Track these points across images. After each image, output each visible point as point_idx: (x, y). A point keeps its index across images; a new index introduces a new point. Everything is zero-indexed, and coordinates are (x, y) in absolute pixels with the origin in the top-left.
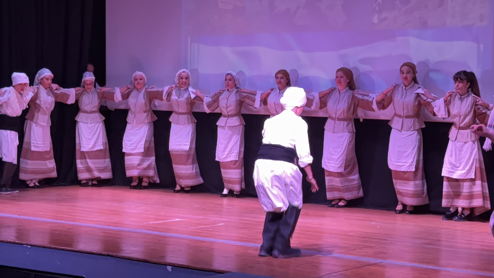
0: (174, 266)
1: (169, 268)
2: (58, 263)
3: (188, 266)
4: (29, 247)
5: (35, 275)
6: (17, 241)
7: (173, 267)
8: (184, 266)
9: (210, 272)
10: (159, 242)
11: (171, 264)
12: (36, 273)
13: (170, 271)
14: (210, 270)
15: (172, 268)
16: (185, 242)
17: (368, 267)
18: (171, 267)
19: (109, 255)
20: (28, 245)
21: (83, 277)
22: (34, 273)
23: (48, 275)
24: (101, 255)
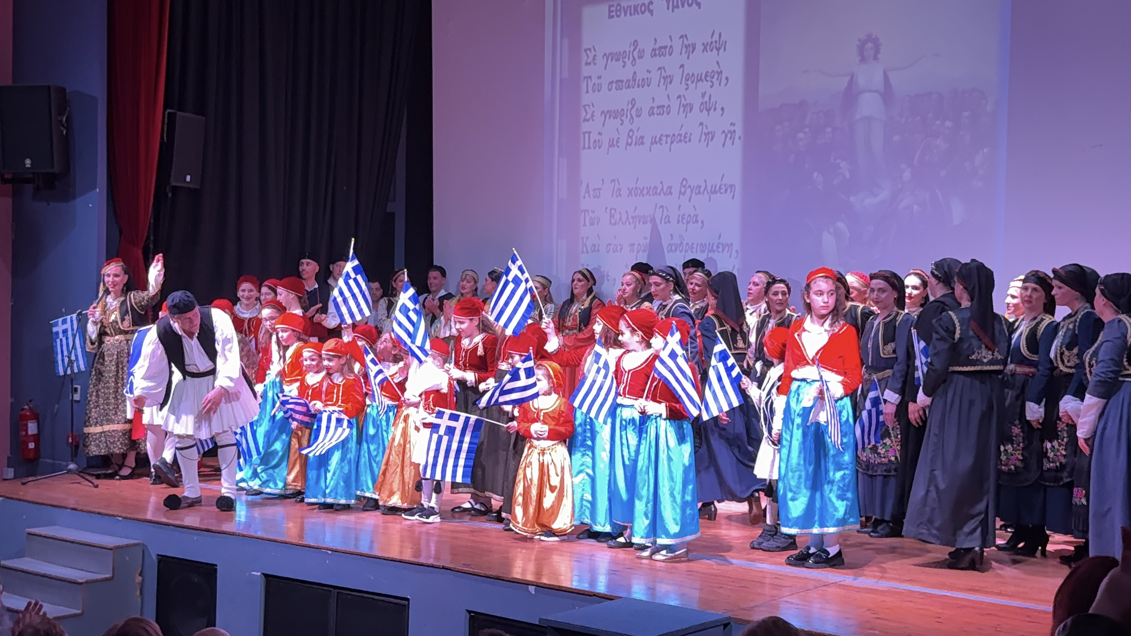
0: (536, 585)
1: (532, 589)
2: (372, 578)
3: (559, 586)
4: (330, 552)
5: (338, 593)
6: (311, 544)
7: (538, 588)
11: (532, 583)
12: (339, 591)
13: (533, 593)
15: (535, 589)
17: (824, 588)
18: (534, 587)
20: (328, 549)
21: (408, 600)
22: (336, 591)
23: (357, 594)
24: (433, 567)
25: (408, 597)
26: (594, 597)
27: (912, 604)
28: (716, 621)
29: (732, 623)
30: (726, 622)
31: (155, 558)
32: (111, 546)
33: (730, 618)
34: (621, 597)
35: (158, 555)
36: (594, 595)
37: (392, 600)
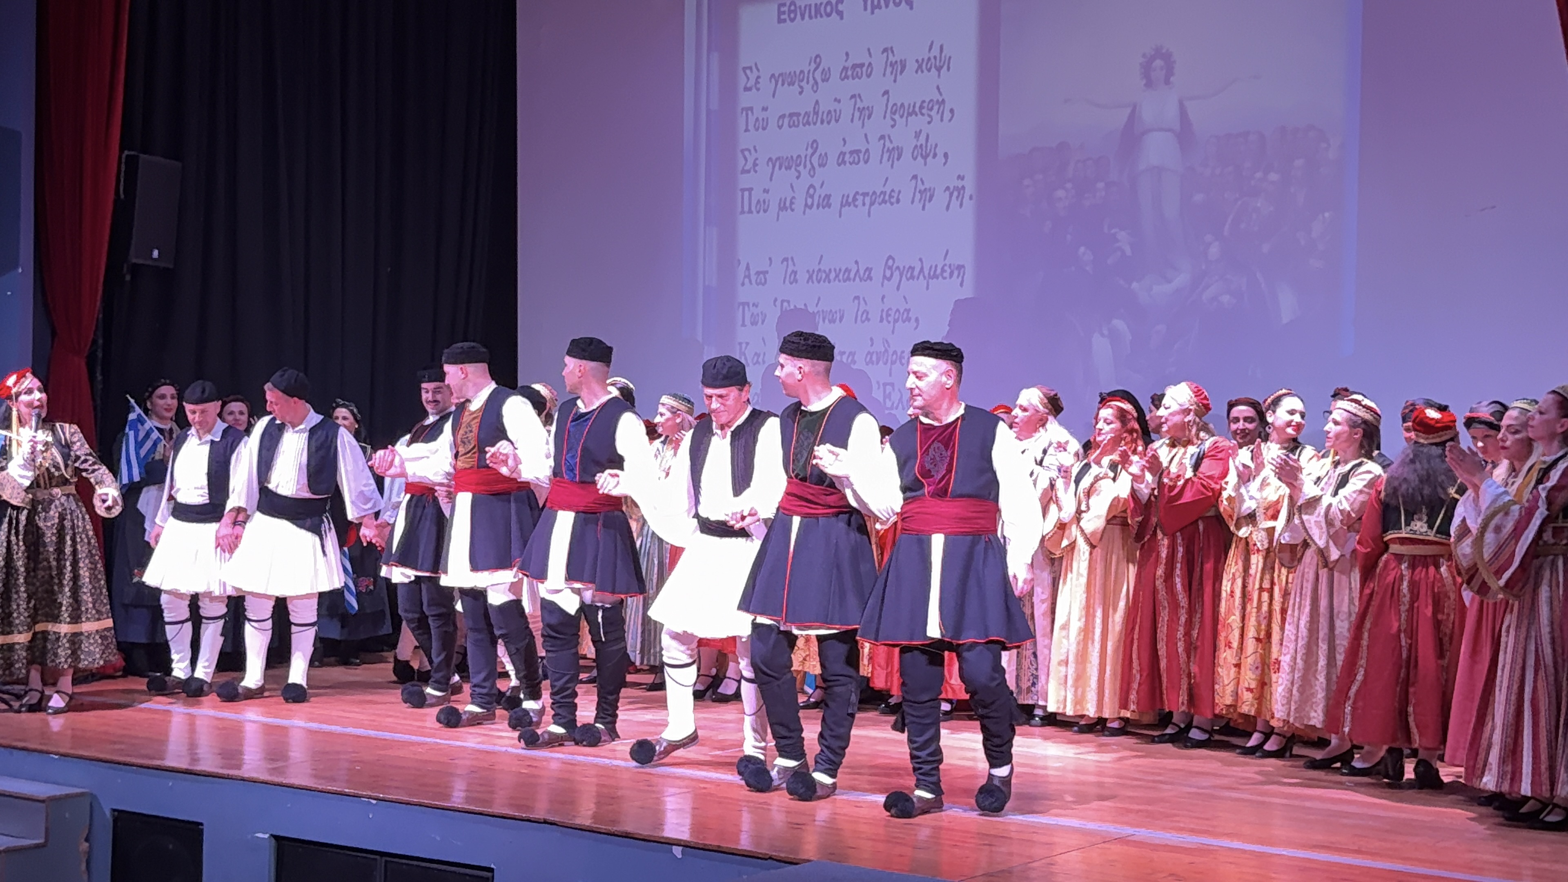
0: (685, 845)
1: (677, 851)
2: (438, 839)
3: (719, 846)
4: (374, 802)
5: (386, 861)
6: (347, 790)
7: (688, 849)
8: (711, 848)
9: (766, 859)
10: (649, 788)
11: (682, 843)
12: (388, 859)
13: (680, 856)
14: (767, 857)
15: (682, 851)
16: (705, 788)
17: (1107, 845)
18: (680, 848)
19: (545, 822)
20: (370, 797)
21: (491, 870)
22: (384, 859)
23: (415, 863)
24: (529, 820)
25: (492, 866)
26: (769, 861)
27: (1232, 867)
31: (108, 813)
32: (43, 796)
34: (809, 861)
35: (114, 810)
36: (770, 858)
37: (468, 871)
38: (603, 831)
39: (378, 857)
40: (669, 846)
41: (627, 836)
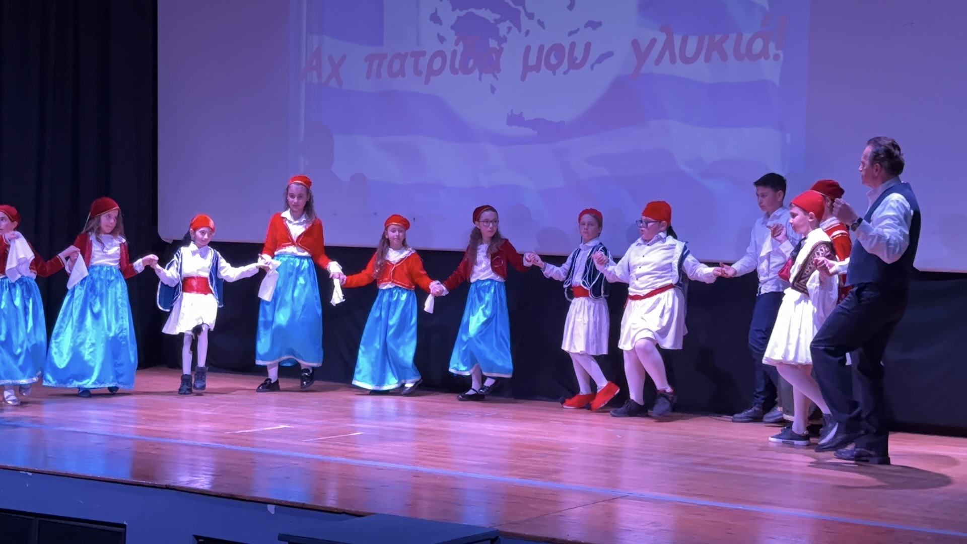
1: (271, 508)
3: (304, 504)
4: (30, 474)
5: (40, 521)
6: (9, 465)
7: (278, 506)
8: (298, 505)
9: (340, 513)
10: (253, 464)
11: (275, 502)
12: (42, 519)
13: (273, 513)
14: (341, 511)
15: (275, 509)
16: (297, 464)
18: (274, 506)
19: (168, 488)
20: (28, 471)
21: (124, 526)
22: (38, 519)
23: (63, 522)
24: (154, 487)
25: (125, 523)
26: (344, 515)
27: (700, 517)
28: (484, 535)
29: (500, 537)
30: (494, 538)
33: (498, 532)
34: (374, 514)
36: (344, 512)
37: (105, 527)
38: (213, 494)
39: (33, 518)
40: (263, 505)
41: (232, 497)
